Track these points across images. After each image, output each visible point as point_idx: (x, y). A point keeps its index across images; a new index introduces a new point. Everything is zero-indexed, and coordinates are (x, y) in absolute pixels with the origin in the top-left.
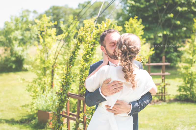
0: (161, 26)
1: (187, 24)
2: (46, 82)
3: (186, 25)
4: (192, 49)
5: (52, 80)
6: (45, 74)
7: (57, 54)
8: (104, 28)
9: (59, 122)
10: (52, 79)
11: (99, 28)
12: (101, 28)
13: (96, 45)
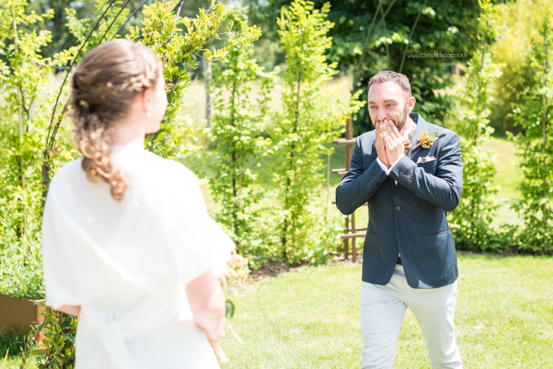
0: (383, 22)
1: (461, 17)
2: (24, 202)
3: (455, 20)
4: (475, 93)
5: (44, 199)
6: (20, 178)
7: (58, 113)
8: (206, 31)
9: (66, 331)
10: (45, 194)
11: (190, 30)
12: (195, 30)
13: (181, 84)
